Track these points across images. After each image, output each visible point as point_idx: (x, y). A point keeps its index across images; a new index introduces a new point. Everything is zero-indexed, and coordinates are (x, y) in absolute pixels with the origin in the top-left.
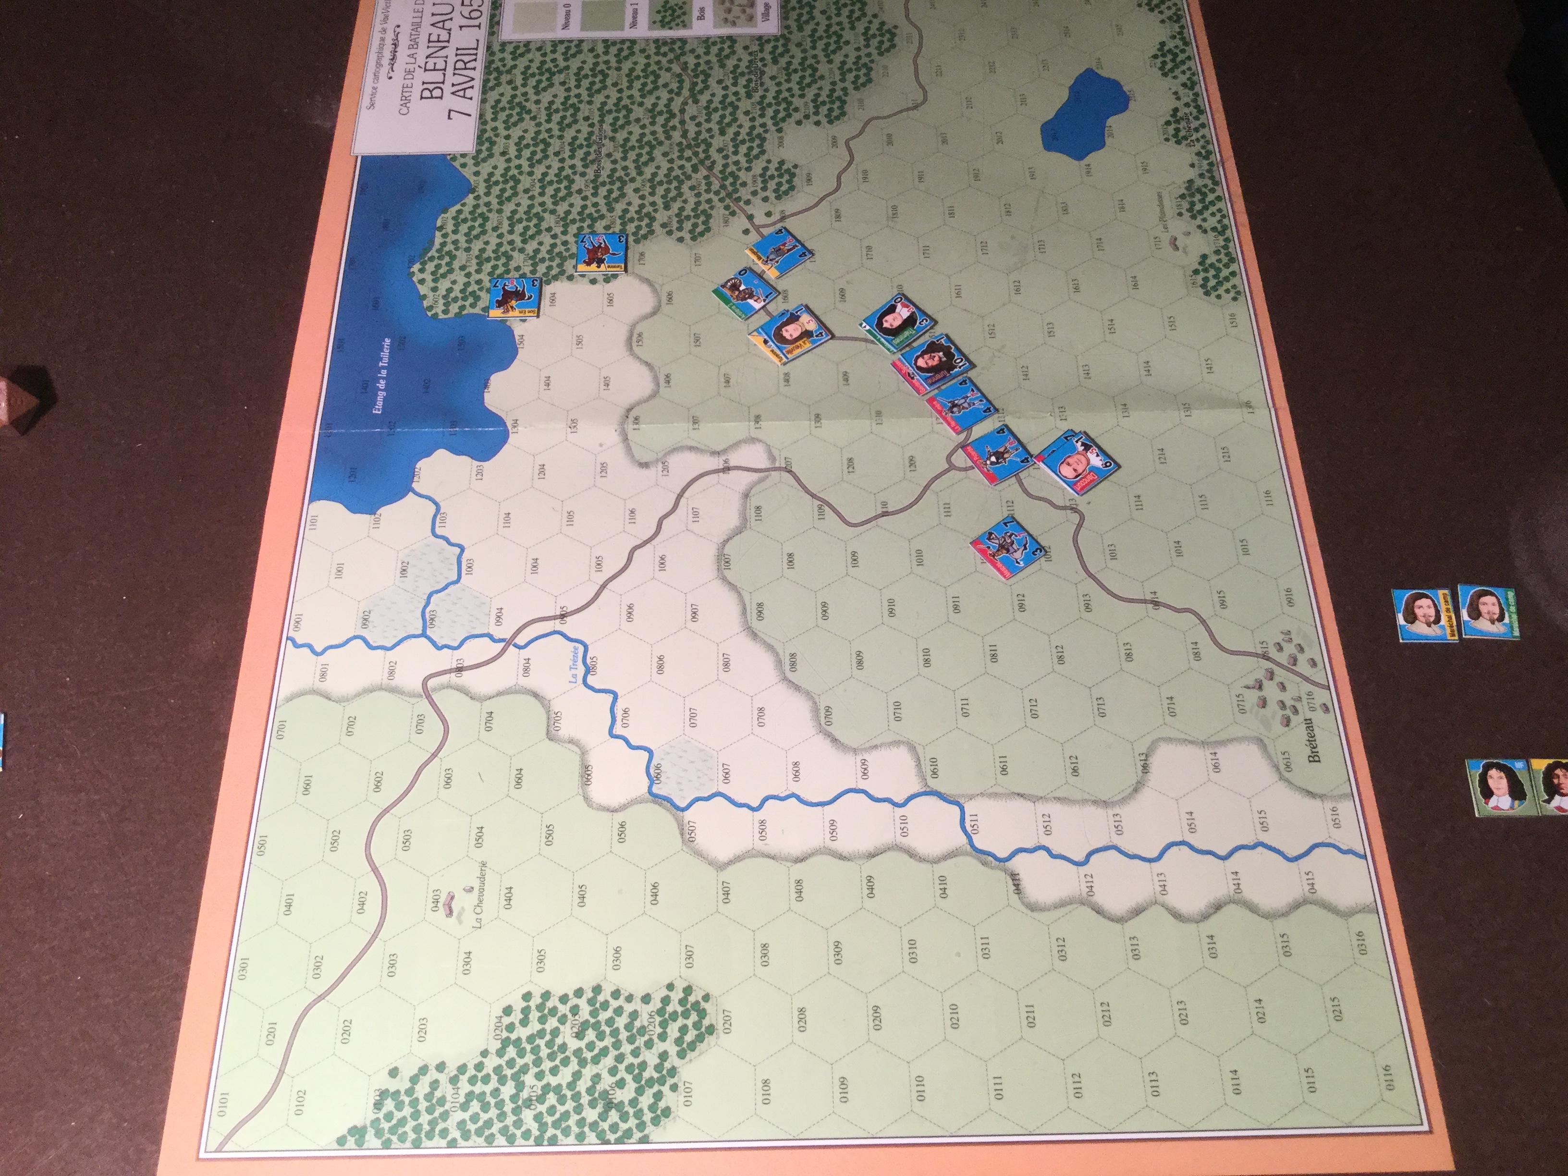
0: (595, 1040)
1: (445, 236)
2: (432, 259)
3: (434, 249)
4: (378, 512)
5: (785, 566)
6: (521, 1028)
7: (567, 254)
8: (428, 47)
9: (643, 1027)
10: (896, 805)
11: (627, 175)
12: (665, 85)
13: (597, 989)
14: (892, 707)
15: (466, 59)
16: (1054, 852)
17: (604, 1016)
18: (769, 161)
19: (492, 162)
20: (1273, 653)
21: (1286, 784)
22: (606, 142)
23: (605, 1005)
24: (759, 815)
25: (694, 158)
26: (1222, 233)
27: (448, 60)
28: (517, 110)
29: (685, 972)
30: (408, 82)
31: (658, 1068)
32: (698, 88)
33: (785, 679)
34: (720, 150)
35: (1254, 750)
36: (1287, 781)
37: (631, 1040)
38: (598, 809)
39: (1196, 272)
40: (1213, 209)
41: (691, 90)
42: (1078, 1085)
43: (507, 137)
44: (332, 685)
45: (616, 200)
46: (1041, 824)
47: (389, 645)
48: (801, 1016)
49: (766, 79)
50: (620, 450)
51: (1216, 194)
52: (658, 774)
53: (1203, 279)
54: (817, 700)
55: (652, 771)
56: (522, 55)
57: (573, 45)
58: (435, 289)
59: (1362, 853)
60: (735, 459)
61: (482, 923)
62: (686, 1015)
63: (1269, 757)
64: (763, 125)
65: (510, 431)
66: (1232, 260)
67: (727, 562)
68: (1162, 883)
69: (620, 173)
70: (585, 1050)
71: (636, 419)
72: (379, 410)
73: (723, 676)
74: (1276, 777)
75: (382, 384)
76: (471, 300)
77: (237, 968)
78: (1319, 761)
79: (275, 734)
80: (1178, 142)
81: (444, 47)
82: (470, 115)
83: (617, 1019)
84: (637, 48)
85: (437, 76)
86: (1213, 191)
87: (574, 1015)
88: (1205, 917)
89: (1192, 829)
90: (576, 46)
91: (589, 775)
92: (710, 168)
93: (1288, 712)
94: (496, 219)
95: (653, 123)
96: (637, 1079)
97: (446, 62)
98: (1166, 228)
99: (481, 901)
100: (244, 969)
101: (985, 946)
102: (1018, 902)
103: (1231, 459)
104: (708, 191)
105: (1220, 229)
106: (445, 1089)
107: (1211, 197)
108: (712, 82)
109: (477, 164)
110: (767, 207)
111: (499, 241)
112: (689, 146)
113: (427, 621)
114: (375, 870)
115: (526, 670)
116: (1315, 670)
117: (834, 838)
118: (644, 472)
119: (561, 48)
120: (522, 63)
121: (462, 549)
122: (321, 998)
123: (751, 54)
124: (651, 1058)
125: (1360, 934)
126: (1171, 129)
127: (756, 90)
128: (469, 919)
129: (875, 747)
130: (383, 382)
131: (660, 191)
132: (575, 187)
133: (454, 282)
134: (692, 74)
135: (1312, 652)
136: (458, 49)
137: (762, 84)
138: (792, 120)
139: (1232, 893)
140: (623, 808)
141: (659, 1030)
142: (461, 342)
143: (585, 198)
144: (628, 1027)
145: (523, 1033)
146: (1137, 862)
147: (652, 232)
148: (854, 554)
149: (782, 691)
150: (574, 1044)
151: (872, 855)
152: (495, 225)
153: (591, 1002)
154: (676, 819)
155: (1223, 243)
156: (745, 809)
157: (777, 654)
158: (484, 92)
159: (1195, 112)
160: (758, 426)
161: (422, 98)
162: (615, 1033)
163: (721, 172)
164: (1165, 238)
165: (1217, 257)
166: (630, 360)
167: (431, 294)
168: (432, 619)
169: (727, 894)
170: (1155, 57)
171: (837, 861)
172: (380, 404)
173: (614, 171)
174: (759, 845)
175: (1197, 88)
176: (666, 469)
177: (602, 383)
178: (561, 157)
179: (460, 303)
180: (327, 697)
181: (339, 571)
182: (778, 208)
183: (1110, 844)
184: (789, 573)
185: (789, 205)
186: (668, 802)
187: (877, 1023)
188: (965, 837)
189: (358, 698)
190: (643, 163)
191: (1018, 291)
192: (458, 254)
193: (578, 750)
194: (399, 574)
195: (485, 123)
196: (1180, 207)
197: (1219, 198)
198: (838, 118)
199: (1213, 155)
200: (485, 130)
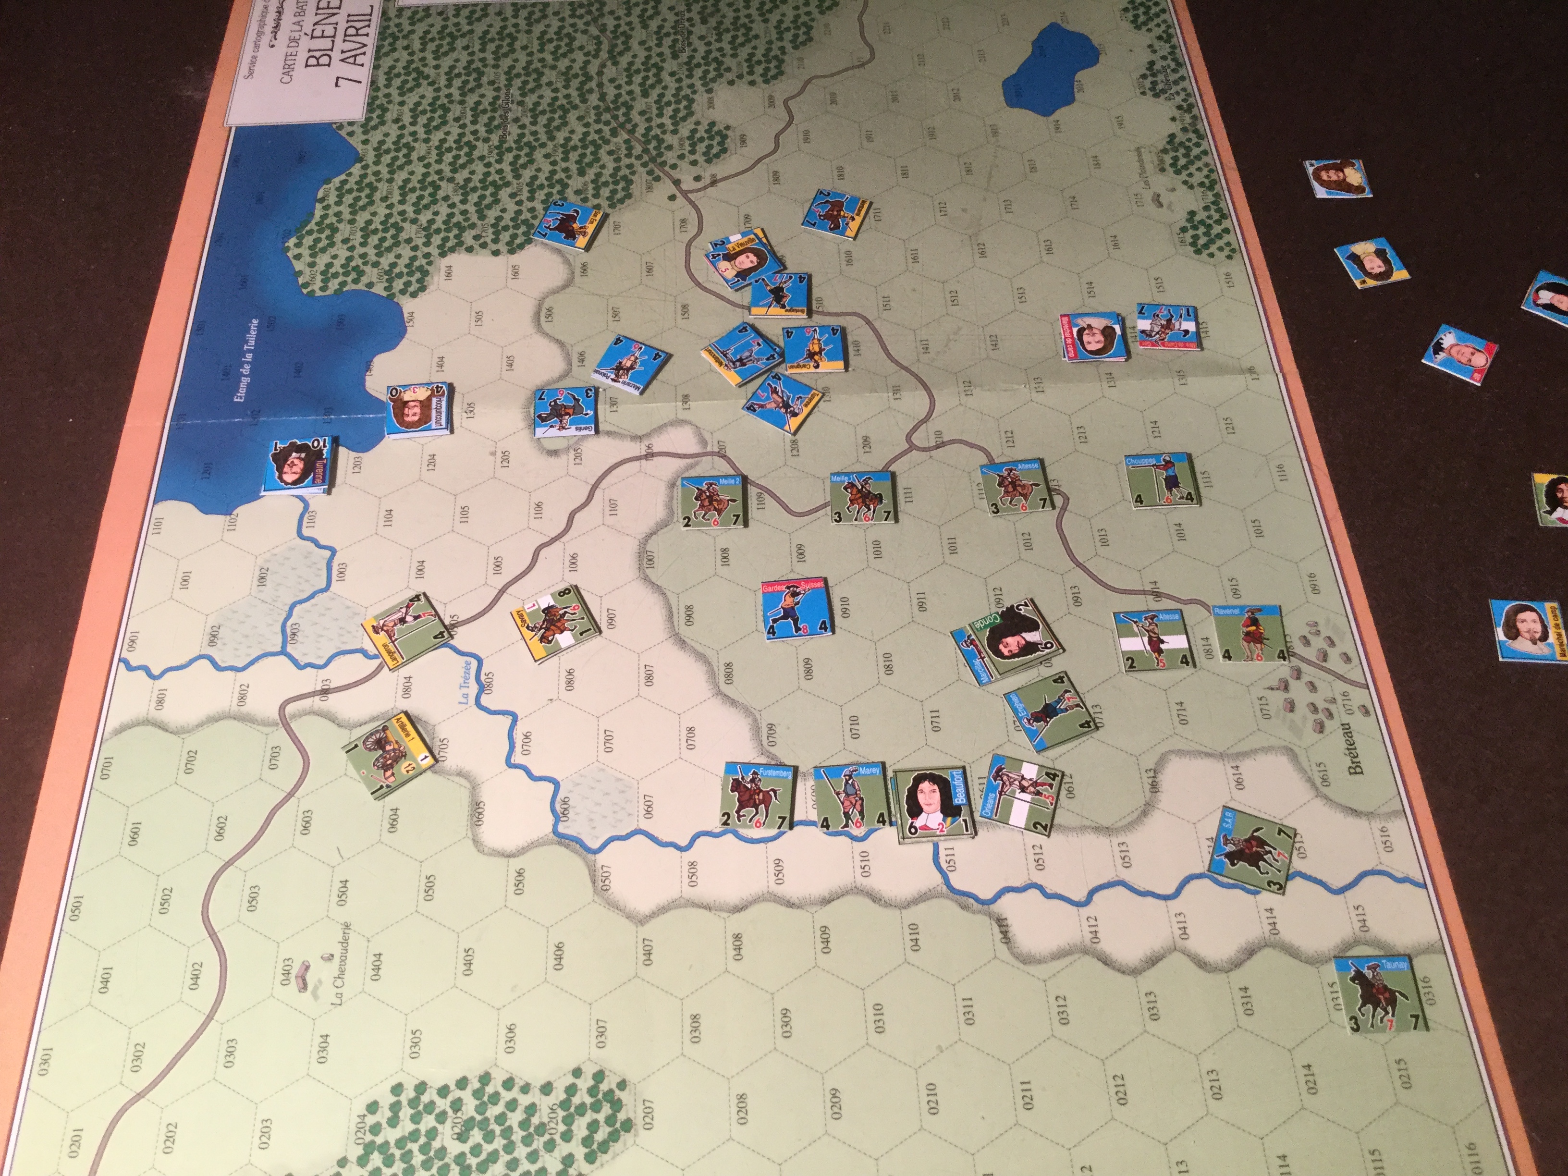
0: (482, 1142)
1: (326, 208)
2: (310, 232)
3: (313, 222)
4: (235, 513)
5: (719, 563)
6: (389, 1129)
7: (466, 224)
8: (316, 14)
9: (542, 1125)
10: (854, 838)
11: (537, 140)
12: (581, 48)
13: (485, 1079)
14: (847, 723)
15: (358, 25)
16: (1048, 891)
17: (493, 1111)
18: (698, 123)
19: (383, 129)
20: (1299, 648)
21: (1325, 801)
22: (514, 107)
23: (495, 1098)
24: (689, 856)
25: (612, 121)
26: (1211, 188)
27: (338, 27)
28: (414, 75)
29: (596, 1053)
30: (293, 50)
32: (617, 50)
33: (719, 693)
34: (642, 113)
35: (1283, 761)
36: (1326, 797)
37: (527, 1141)
38: (490, 855)
39: (1184, 230)
40: (1199, 164)
41: (610, 52)
43: (402, 104)
44: (171, 714)
45: (524, 166)
46: (1031, 858)
47: (240, 665)
48: (741, 1105)
49: (694, 39)
50: (526, 441)
51: (1202, 149)
52: (565, 809)
53: (1192, 237)
54: (758, 717)
55: (558, 807)
56: (420, 20)
57: (478, 8)
58: (312, 265)
59: (1421, 881)
60: (659, 444)
61: (344, 999)
62: (596, 1107)
63: (1301, 770)
64: (691, 86)
66: (1224, 216)
67: (650, 560)
68: (1182, 925)
69: (529, 138)
70: (469, 1156)
72: (241, 398)
73: (645, 691)
74: (1312, 793)
76: (354, 275)
77: (35, 1063)
78: (1362, 773)
79: (99, 773)
80: (1156, 96)
81: (334, 14)
82: (360, 82)
83: (509, 1114)
84: (550, 11)
85: (326, 44)
86: (1198, 145)
87: (456, 1111)
88: (1236, 964)
90: (482, 10)
91: (480, 813)
92: (632, 132)
93: (1321, 716)
94: (385, 188)
95: (567, 87)
97: (335, 28)
98: (1147, 183)
99: (342, 972)
100: (43, 1064)
101: (968, 1009)
102: (1007, 954)
103: (1236, 430)
104: (629, 156)
107: (1196, 151)
108: (634, 44)
109: (365, 133)
110: (696, 171)
111: (388, 211)
112: (607, 110)
113: (288, 635)
114: (212, 935)
115: (407, 690)
116: (1349, 666)
117: (779, 881)
118: (552, 460)
119: (465, 12)
120: (420, 28)
121: (334, 551)
122: (141, 1095)
123: (677, 14)
124: (553, 1163)
125: (1426, 981)
126: (1147, 83)
127: (683, 50)
128: (328, 993)
130: (247, 367)
131: (574, 156)
132: (476, 154)
133: (335, 257)
134: (611, 36)
135: (1345, 646)
136: (349, 15)
137: (690, 44)
138: (724, 80)
139: (1267, 934)
140: (522, 851)
141: (562, 1128)
142: (340, 322)
143: (488, 165)
144: (524, 1124)
145: (391, 1135)
146: (1150, 900)
148: (800, 547)
149: (717, 707)
150: (455, 1148)
151: (826, 901)
152: (384, 194)
153: (477, 1094)
154: (588, 867)
155: (1213, 199)
156: (672, 849)
157: (709, 665)
158: (377, 58)
159: (1173, 65)
160: (686, 406)
161: (307, 66)
162: (507, 1132)
163: (643, 135)
164: (1148, 196)
165: (1206, 214)
166: (539, 337)
167: (307, 270)
168: (294, 634)
169: (648, 954)
170: (1126, 10)
171: (783, 909)
172: (242, 391)
173: (522, 136)
174: (689, 893)
175: (1174, 40)
176: (578, 457)
177: (505, 364)
178: (461, 122)
179: (341, 279)
180: (163, 727)
181: (185, 581)
182: (708, 172)
183: (1116, 879)
184: (723, 571)
185: (720, 169)
186: (577, 843)
187: (836, 1110)
188: (939, 876)
189: (200, 729)
190: (555, 128)
191: (983, 254)
192: (341, 226)
193: (468, 785)
194: (256, 583)
195: (377, 89)
196: (1162, 161)
197: (1205, 153)
198: (775, 77)
199: (1196, 108)
200: (377, 97)
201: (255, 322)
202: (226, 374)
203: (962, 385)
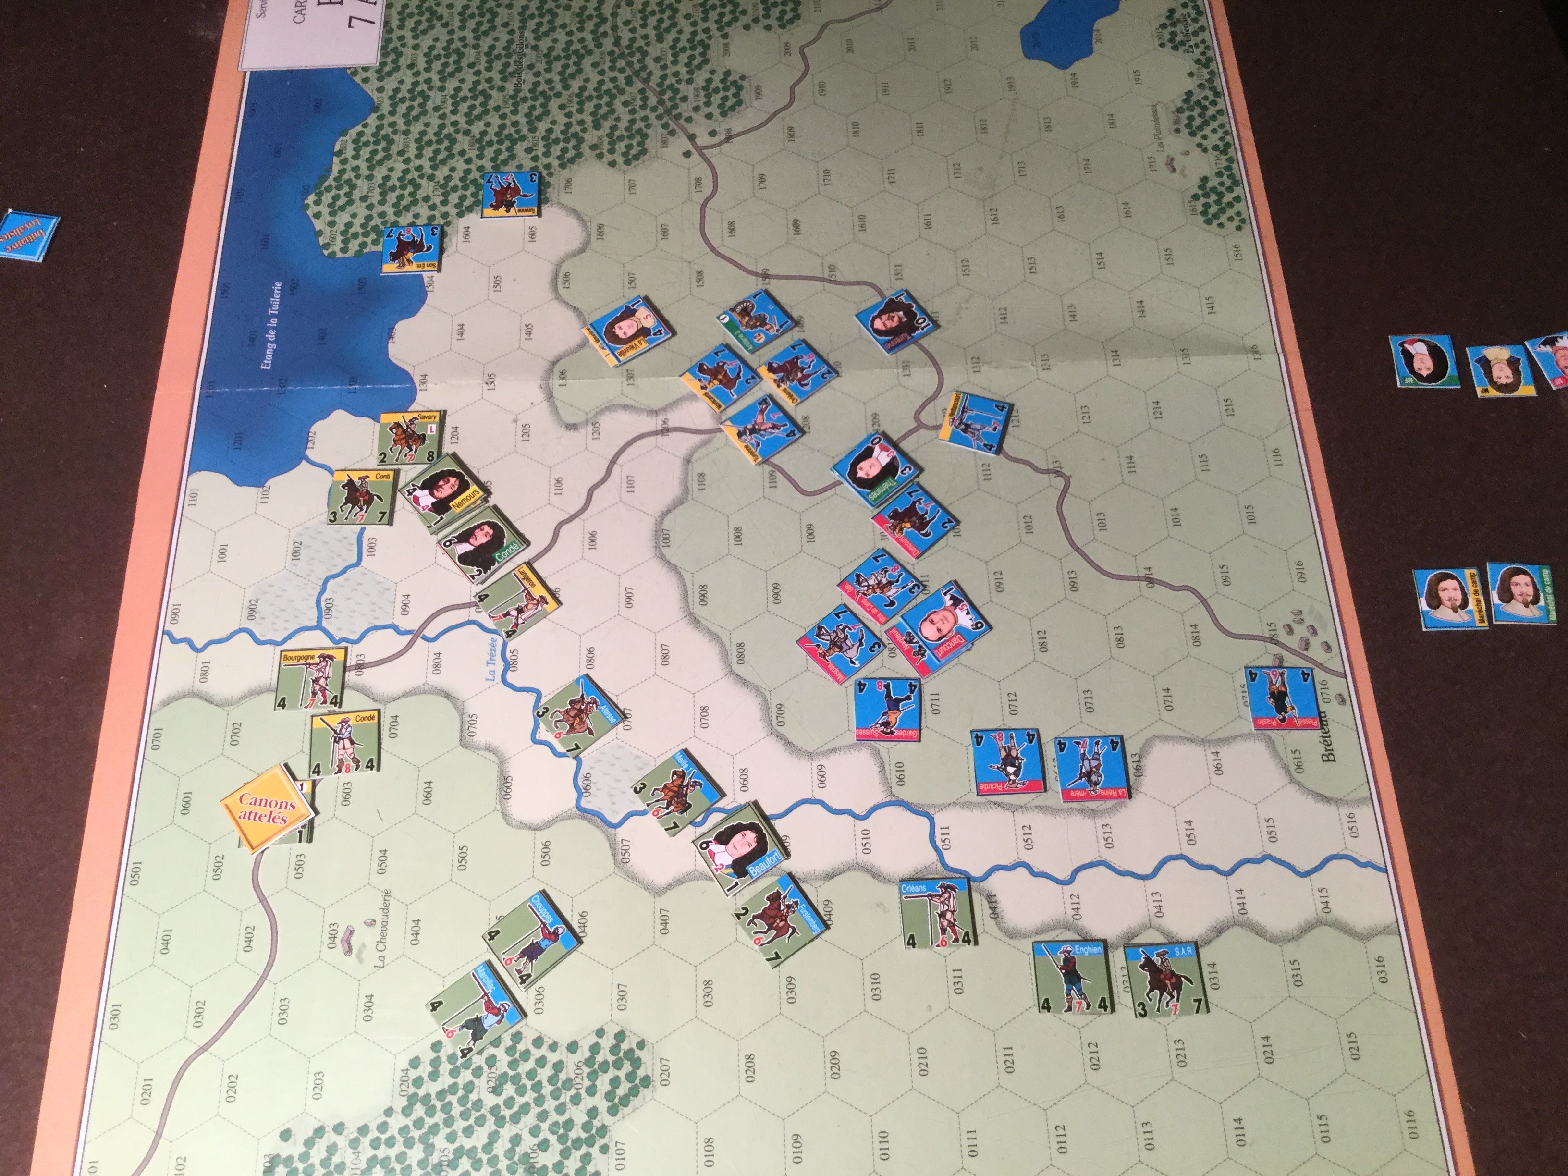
0: (515, 1095)
1: (344, 162)
2: (329, 189)
3: (331, 178)
4: (267, 485)
5: (732, 542)
6: (430, 1082)
9: (569, 1080)
10: (856, 817)
11: (552, 89)
13: (517, 1037)
14: (852, 704)
16: (1036, 870)
17: (525, 1067)
18: (713, 72)
19: (397, 75)
20: (1283, 637)
21: (1298, 787)
22: (528, 51)
23: (526, 1055)
25: (627, 68)
26: (1224, 152)
28: (427, 15)
29: (618, 1015)
31: (586, 1127)
33: (731, 673)
34: (657, 60)
35: (1262, 750)
36: (1299, 784)
37: (555, 1095)
38: (519, 828)
39: (1195, 197)
40: (1214, 125)
42: (1062, 1139)
43: (416, 47)
44: (216, 686)
45: (539, 118)
46: (1021, 837)
47: (279, 639)
48: (749, 1065)
50: (543, 408)
51: (1218, 108)
52: (588, 785)
53: (1204, 205)
54: (768, 696)
55: (580, 782)
58: (332, 224)
59: (1382, 865)
60: (675, 418)
61: (386, 962)
62: (618, 1065)
63: (1278, 756)
64: (706, 30)
65: (418, 388)
66: (1236, 183)
67: (666, 539)
68: (1157, 904)
69: (543, 87)
71: (562, 373)
72: (268, 365)
73: (662, 670)
74: (1285, 780)
75: (271, 335)
76: (373, 236)
77: (108, 1016)
78: (1334, 760)
79: (149, 744)
80: (1175, 48)
82: (373, 23)
83: (539, 1070)
86: (1214, 103)
87: (491, 1066)
88: (1206, 942)
89: (1191, 841)
91: (508, 788)
92: (646, 81)
94: (402, 141)
95: (581, 29)
96: (562, 1139)
98: (1161, 145)
99: (384, 937)
100: (115, 1017)
101: (957, 980)
102: (996, 929)
103: (1236, 412)
104: (644, 107)
105: (1222, 147)
106: (344, 1154)
107: (1212, 111)
109: (380, 79)
110: (712, 125)
111: (405, 166)
112: (622, 56)
113: (323, 610)
114: (263, 900)
115: (437, 666)
116: (1328, 655)
118: (572, 433)
122: (203, 1049)
124: (579, 1115)
125: (1379, 960)
126: (1167, 33)
128: (371, 956)
129: (834, 750)
131: (589, 107)
132: (492, 104)
133: (354, 216)
135: (1327, 634)
138: (739, 24)
139: (1236, 914)
140: (548, 825)
141: (587, 1083)
143: (503, 117)
144: (552, 1080)
145: (431, 1088)
146: (1129, 879)
147: (579, 155)
148: (810, 527)
149: (729, 687)
150: (490, 1100)
151: (829, 876)
152: (401, 148)
153: (510, 1051)
154: (608, 838)
155: (1226, 164)
157: (722, 645)
159: (1193, 13)
161: (319, 4)
162: (537, 1087)
163: (658, 85)
164: (1161, 160)
165: (1219, 180)
166: (555, 303)
167: (327, 230)
168: (328, 609)
169: (665, 923)
173: (537, 84)
176: (596, 431)
177: (524, 332)
178: (476, 69)
179: (360, 239)
180: (209, 700)
181: (222, 553)
182: (723, 126)
183: (1099, 859)
184: (736, 550)
185: (736, 123)
186: (598, 817)
187: (835, 1070)
188: (935, 854)
189: (243, 701)
190: (569, 75)
191: (995, 220)
192: (359, 182)
193: (495, 759)
194: (290, 557)
195: (391, 31)
196: (1177, 122)
197: (1220, 112)
198: (791, 22)
199: (1214, 62)
200: (391, 40)
201: (278, 285)
202: (252, 339)
203: (969, 360)
